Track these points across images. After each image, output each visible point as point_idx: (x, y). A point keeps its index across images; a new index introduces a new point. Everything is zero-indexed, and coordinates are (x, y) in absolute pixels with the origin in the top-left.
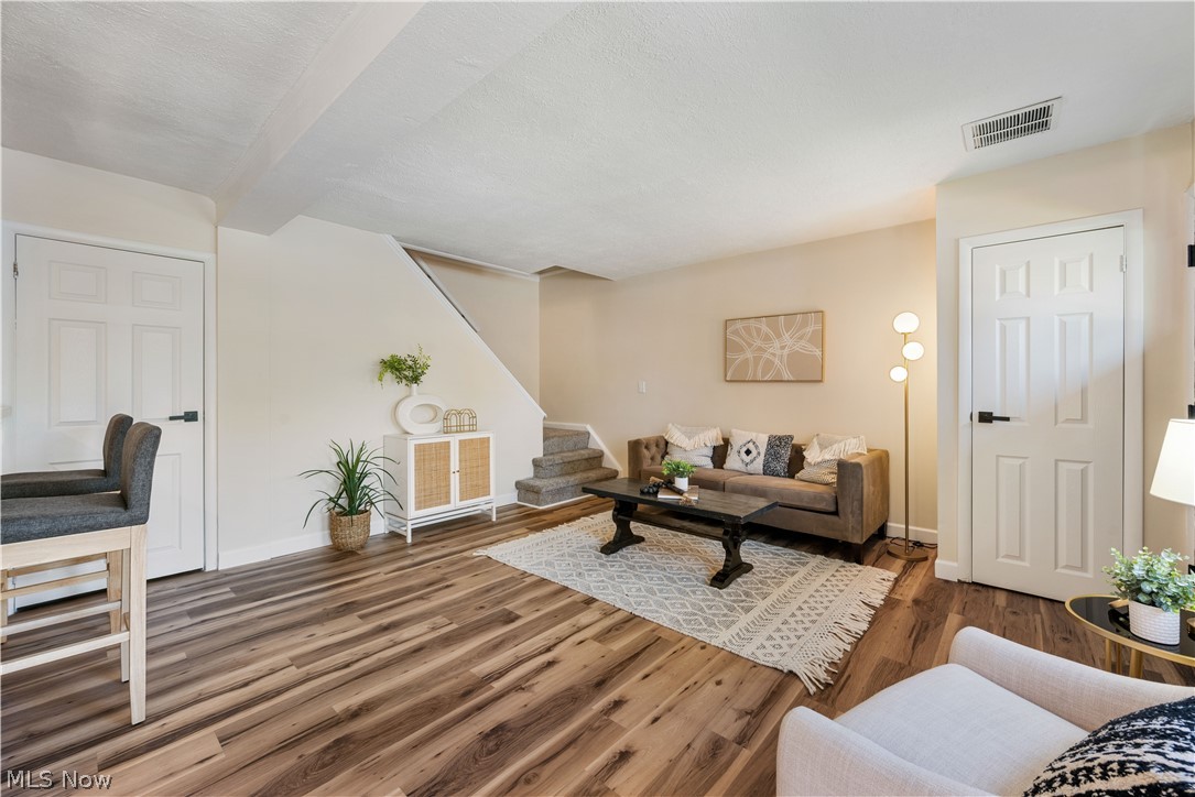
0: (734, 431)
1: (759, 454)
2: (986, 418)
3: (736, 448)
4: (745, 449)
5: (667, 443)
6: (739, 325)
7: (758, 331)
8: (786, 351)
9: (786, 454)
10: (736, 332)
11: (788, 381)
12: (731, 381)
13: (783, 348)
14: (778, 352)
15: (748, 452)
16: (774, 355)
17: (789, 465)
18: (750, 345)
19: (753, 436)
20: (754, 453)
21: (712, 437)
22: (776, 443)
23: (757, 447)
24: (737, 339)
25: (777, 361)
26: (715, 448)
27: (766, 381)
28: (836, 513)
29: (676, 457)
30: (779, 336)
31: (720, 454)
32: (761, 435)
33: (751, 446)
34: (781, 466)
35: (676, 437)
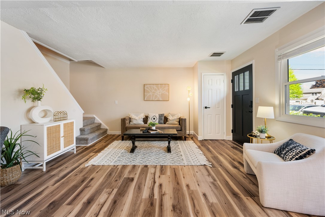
0: (149, 114)
1: (157, 119)
2: (206, 108)
3: (150, 118)
4: (153, 118)
5: (130, 118)
6: (148, 86)
7: (153, 88)
8: (160, 93)
9: (163, 118)
10: (147, 88)
11: (161, 101)
12: (146, 100)
13: (160, 92)
14: (159, 93)
15: (154, 119)
16: (158, 94)
17: (164, 121)
18: (151, 91)
19: (154, 114)
20: (156, 119)
21: (143, 116)
22: (161, 116)
23: (156, 117)
24: (148, 89)
25: (158, 96)
26: (143, 119)
27: (155, 101)
28: (181, 130)
29: (134, 122)
30: (159, 89)
31: (146, 120)
32: (156, 114)
33: (155, 117)
34: (162, 122)
35: (133, 116)
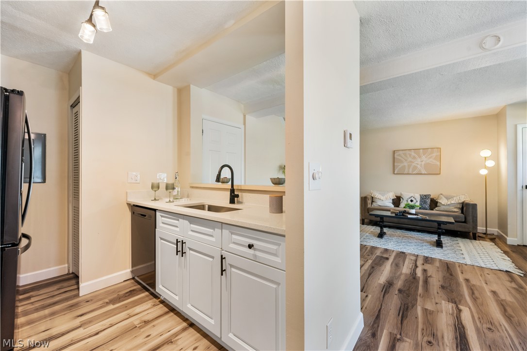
0: (403, 193)
1: (417, 201)
3: (405, 199)
4: (410, 200)
5: (372, 198)
6: (401, 152)
7: (410, 155)
8: (423, 163)
9: (429, 201)
10: (399, 155)
11: (425, 174)
12: (397, 174)
13: (422, 161)
14: (420, 163)
15: (412, 201)
16: (418, 164)
17: (430, 206)
18: (406, 160)
19: (412, 195)
20: (415, 201)
21: (392, 196)
22: (424, 198)
23: (415, 199)
24: (400, 158)
25: (419, 166)
26: (393, 200)
27: (414, 174)
28: (465, 222)
29: (378, 203)
30: (420, 157)
31: (397, 201)
32: (416, 194)
33: (413, 199)
34: (427, 206)
35: (377, 195)
